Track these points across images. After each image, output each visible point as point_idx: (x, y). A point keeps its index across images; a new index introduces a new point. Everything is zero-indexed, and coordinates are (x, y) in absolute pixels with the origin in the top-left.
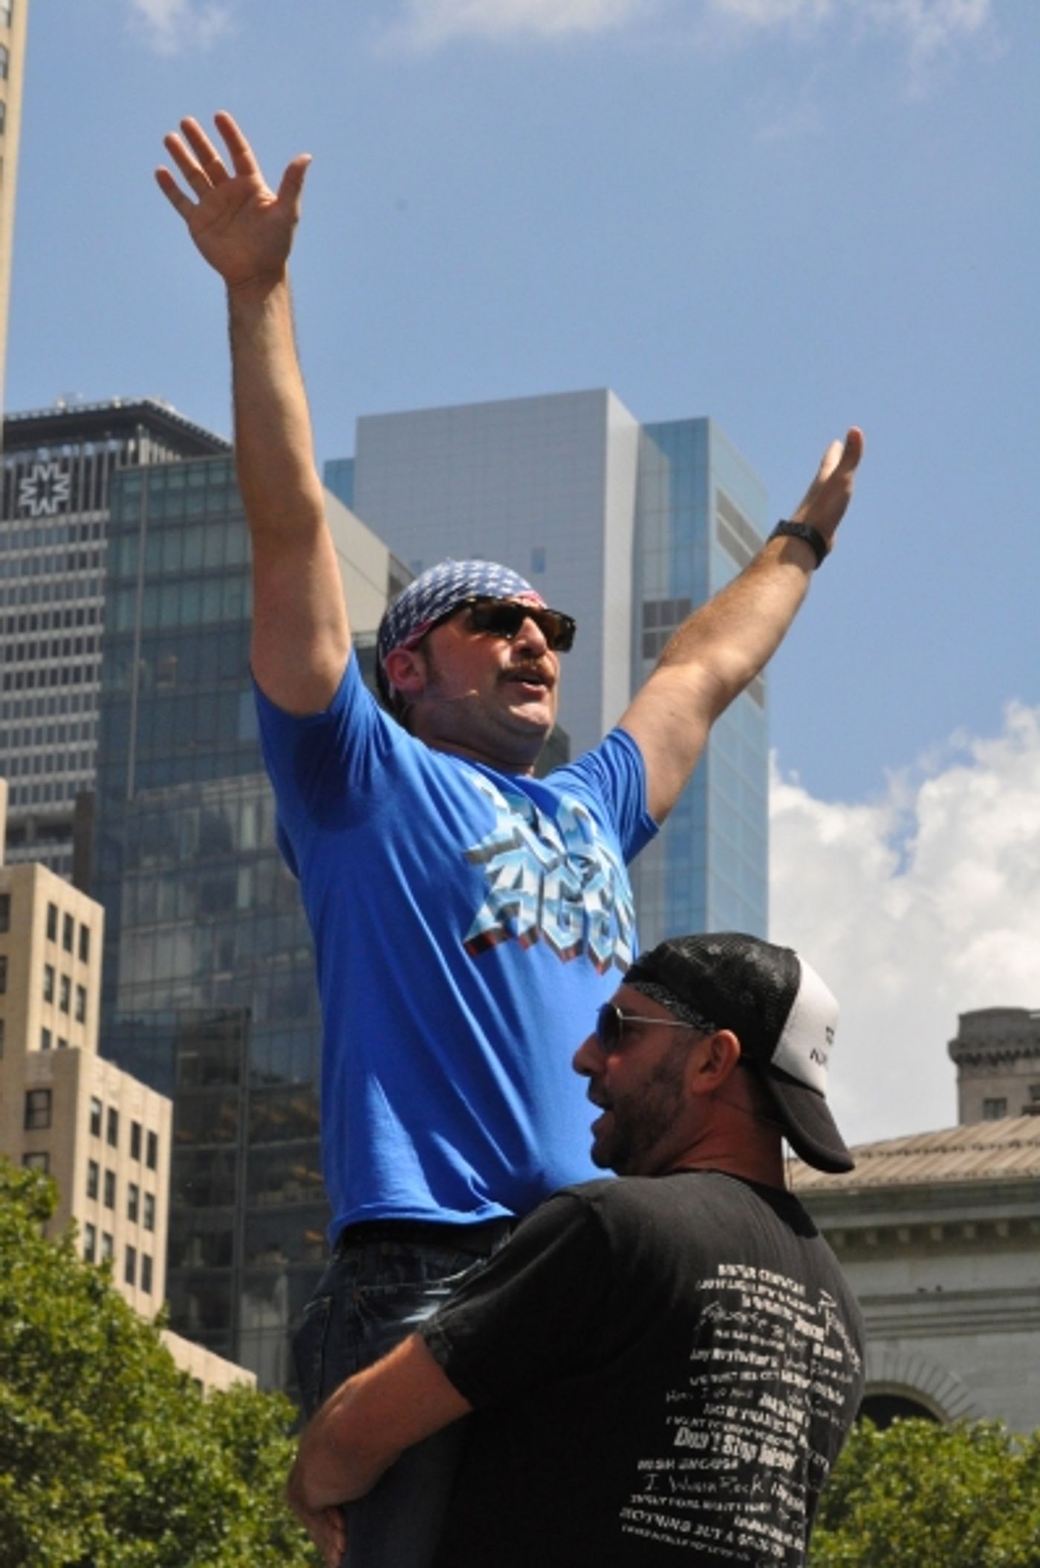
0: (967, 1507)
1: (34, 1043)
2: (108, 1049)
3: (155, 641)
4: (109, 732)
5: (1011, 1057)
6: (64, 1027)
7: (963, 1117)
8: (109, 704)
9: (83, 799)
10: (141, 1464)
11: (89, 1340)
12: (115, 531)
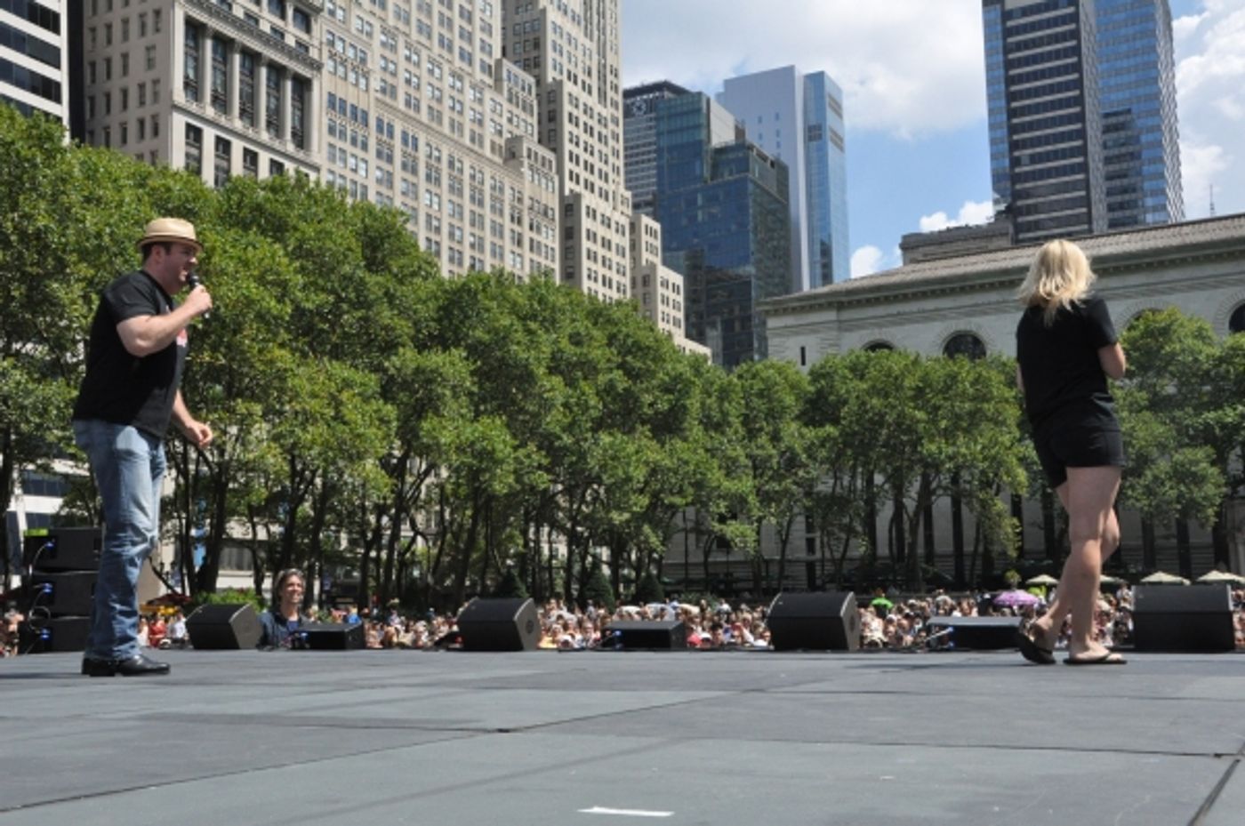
0: (898, 373)
1: (644, 263)
2: (665, 263)
3: (671, 149)
4: (660, 175)
5: (918, 247)
6: (652, 258)
7: (905, 264)
8: (659, 168)
9: (654, 194)
10: (668, 374)
11: (650, 342)
12: (657, 119)
